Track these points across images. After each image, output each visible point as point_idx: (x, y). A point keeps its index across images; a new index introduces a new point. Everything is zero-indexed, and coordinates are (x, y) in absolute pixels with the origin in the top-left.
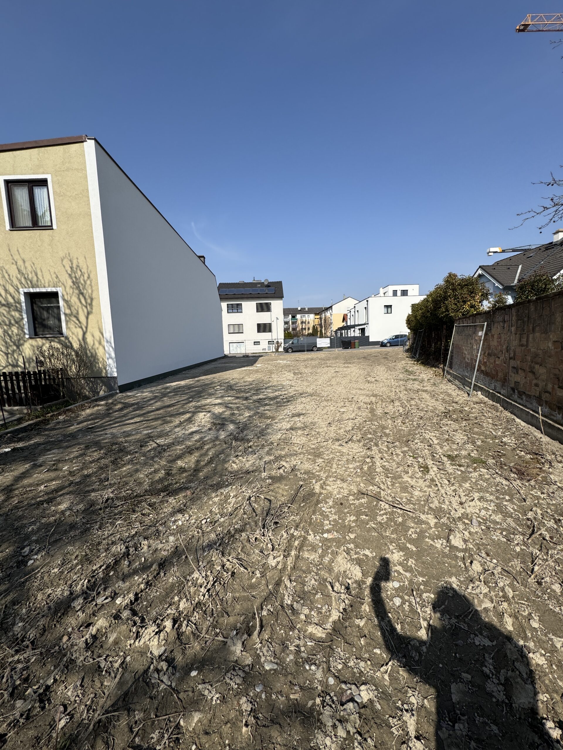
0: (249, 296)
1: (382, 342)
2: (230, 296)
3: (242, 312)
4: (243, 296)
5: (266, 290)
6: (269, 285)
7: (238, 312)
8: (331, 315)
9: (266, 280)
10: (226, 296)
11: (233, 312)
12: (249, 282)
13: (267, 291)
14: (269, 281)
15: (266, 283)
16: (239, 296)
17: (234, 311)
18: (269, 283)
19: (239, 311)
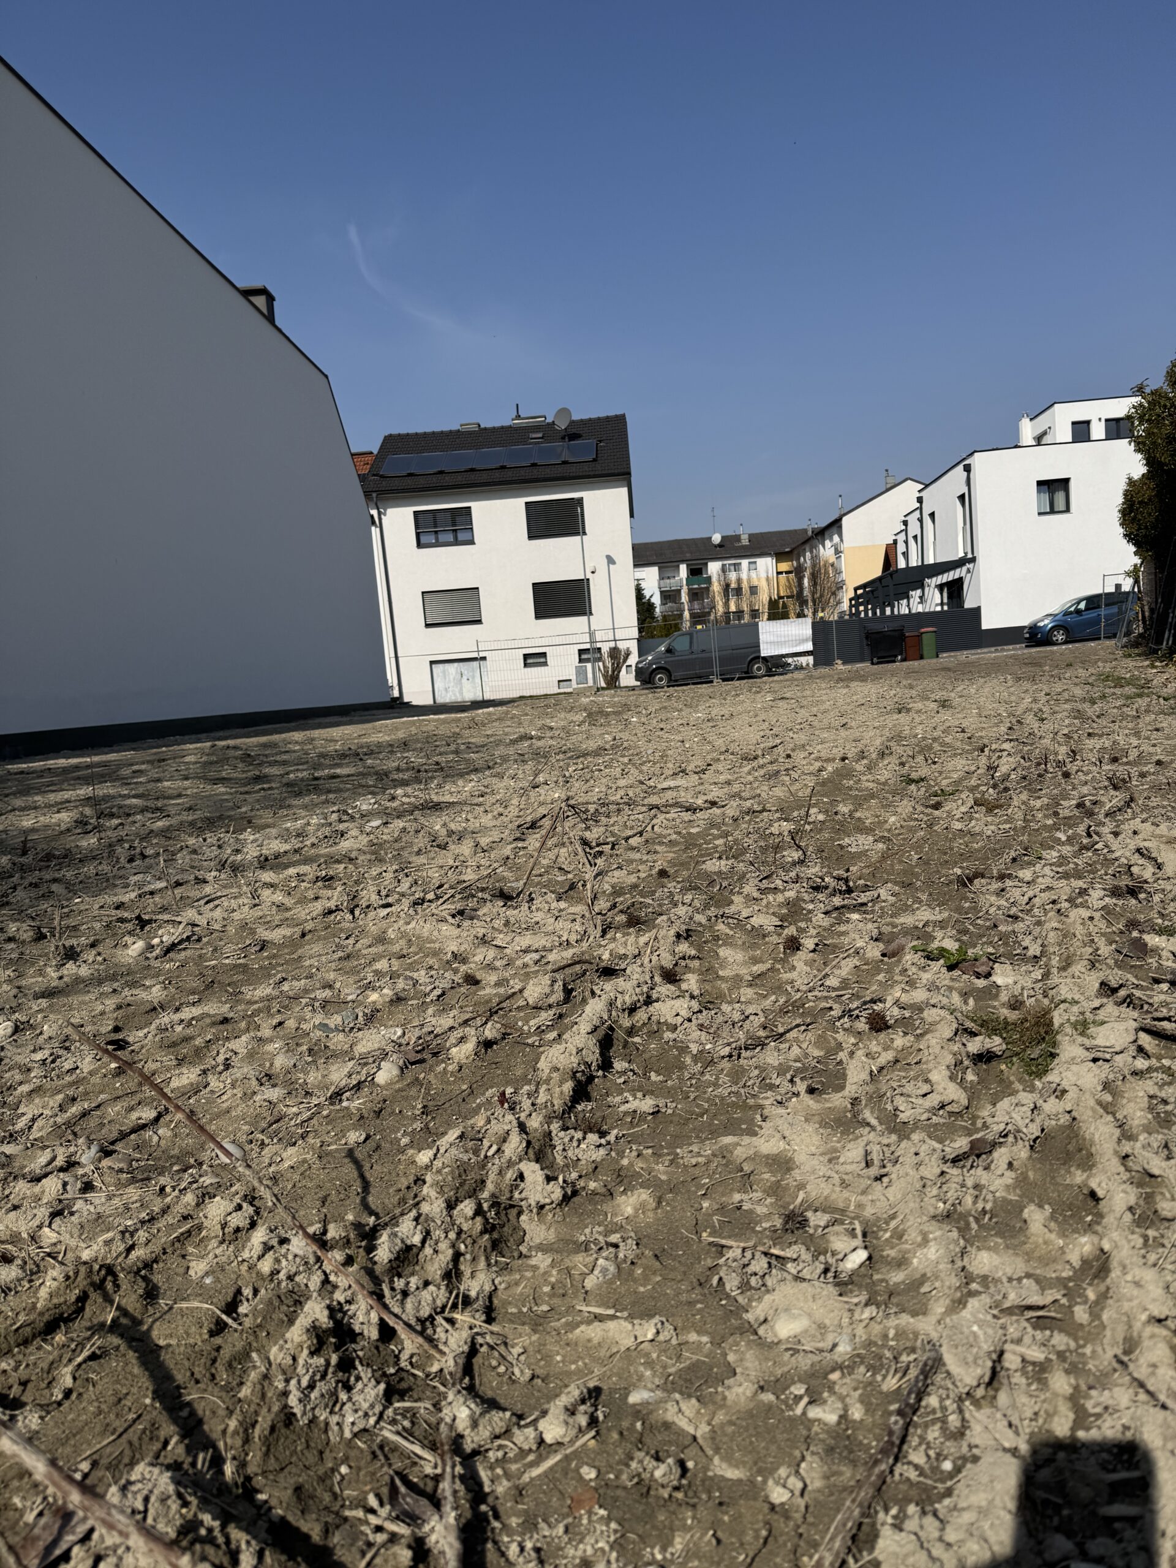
0: (497, 475)
1: (1034, 629)
2: (422, 482)
3: (472, 542)
4: (472, 477)
5: (563, 451)
6: (574, 432)
7: (457, 543)
8: (838, 552)
9: (564, 412)
10: (410, 482)
11: (438, 544)
12: (497, 424)
13: (566, 456)
14: (576, 417)
15: (562, 425)
16: (459, 479)
17: (443, 537)
18: (573, 423)
19: (461, 536)
